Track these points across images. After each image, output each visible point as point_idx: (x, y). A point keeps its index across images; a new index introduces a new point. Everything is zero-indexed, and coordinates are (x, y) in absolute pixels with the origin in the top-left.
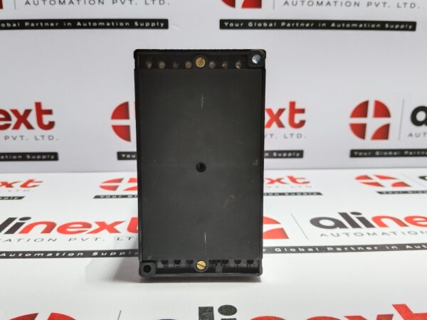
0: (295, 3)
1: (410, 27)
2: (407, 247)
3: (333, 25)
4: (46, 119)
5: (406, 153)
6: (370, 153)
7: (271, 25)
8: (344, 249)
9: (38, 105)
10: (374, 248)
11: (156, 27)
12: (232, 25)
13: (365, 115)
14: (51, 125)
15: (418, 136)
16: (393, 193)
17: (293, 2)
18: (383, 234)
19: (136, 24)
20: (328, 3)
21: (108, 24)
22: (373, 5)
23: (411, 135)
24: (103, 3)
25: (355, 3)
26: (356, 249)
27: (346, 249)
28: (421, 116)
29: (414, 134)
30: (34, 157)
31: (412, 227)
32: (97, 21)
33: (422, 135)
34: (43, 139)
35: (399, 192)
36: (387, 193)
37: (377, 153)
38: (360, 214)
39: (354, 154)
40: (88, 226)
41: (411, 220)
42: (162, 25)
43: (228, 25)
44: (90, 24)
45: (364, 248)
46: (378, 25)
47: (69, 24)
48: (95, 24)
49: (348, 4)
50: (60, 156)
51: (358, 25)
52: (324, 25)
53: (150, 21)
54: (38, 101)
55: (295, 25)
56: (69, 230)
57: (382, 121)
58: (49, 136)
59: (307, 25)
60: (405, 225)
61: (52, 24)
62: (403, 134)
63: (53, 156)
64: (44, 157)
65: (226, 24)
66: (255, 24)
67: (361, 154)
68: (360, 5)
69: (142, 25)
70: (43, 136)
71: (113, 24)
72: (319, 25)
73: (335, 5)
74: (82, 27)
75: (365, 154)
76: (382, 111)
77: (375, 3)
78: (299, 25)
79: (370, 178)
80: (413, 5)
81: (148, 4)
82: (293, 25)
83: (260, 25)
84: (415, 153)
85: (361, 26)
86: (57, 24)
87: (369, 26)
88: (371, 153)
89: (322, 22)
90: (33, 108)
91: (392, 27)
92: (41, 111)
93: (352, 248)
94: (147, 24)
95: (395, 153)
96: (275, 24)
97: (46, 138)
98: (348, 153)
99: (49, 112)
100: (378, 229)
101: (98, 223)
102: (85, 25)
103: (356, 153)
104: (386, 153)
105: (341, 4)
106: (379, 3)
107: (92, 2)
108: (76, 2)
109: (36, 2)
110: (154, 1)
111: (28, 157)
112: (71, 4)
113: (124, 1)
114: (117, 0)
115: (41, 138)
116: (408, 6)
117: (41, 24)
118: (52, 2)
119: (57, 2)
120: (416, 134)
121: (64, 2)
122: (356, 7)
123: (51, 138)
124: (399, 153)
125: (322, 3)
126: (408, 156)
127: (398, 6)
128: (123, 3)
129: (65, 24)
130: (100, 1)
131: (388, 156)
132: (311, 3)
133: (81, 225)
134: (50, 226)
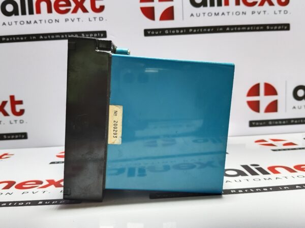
0: (198, 15)
1: (286, 28)
2: (297, 187)
3: (228, 29)
4: (18, 108)
5: (292, 121)
6: (264, 123)
7: (182, 31)
8: (244, 191)
9: (12, 98)
10: (269, 189)
11: (97, 37)
12: (153, 33)
13: (258, 94)
14: (22, 112)
15: (300, 108)
16: (284, 150)
17: (197, 14)
18: (277, 178)
20: (223, 14)
21: (63, 36)
22: (256, 13)
23: (294, 108)
24: (58, 22)
25: (243, 13)
26: (255, 190)
27: (246, 191)
28: (301, 93)
29: (296, 107)
30: (9, 137)
31: (300, 173)
32: (54, 34)
33: (303, 107)
34: (16, 123)
35: (289, 149)
36: (279, 150)
37: (270, 123)
38: (258, 165)
39: (253, 124)
40: (41, 183)
41: (299, 167)
42: (102, 35)
43: (151, 33)
44: (49, 37)
45: (262, 190)
46: (262, 28)
47: (34, 37)
48: (53, 37)
49: (238, 13)
50: (29, 136)
51: (247, 28)
52: (221, 29)
54: (12, 94)
55: (200, 31)
57: (271, 98)
58: (20, 121)
59: (209, 30)
61: (22, 39)
62: (288, 108)
63: (23, 136)
64: (17, 137)
65: (149, 32)
66: (170, 32)
67: (257, 124)
68: (247, 13)
69: (87, 36)
70: (16, 121)
72: (218, 30)
73: (228, 14)
74: (44, 40)
75: (261, 124)
77: (258, 12)
78: (203, 30)
79: (265, 141)
80: (286, 12)
81: (91, 21)
82: (198, 30)
83: (173, 32)
84: (299, 121)
85: (249, 28)
86: (25, 38)
87: (254, 28)
88: (266, 123)
89: (220, 27)
90: (8, 99)
91: (272, 28)
92: (14, 102)
93: (251, 190)
94: (91, 35)
95: (284, 122)
96: (185, 31)
97: (18, 122)
98: (248, 124)
99: (20, 102)
101: (48, 181)
102: (45, 37)
103: (254, 123)
104: (277, 123)
105: (233, 13)
106: (260, 12)
107: (50, 21)
108: (39, 22)
109: (10, 24)
110: (95, 18)
111: (5, 137)
112: (36, 24)
113: (74, 19)
114: (68, 19)
115: (14, 122)
116: (282, 12)
117: (14, 38)
118: (22, 23)
119: (25, 22)
120: (298, 107)
121: (30, 22)
122: (244, 15)
123: (22, 122)
124: (287, 122)
125: (218, 14)
126: (294, 124)
127: (275, 13)
128: (73, 21)
129: (31, 38)
130: (56, 20)
131: (279, 124)
132: (210, 14)
133: (35, 183)
134: (10, 184)
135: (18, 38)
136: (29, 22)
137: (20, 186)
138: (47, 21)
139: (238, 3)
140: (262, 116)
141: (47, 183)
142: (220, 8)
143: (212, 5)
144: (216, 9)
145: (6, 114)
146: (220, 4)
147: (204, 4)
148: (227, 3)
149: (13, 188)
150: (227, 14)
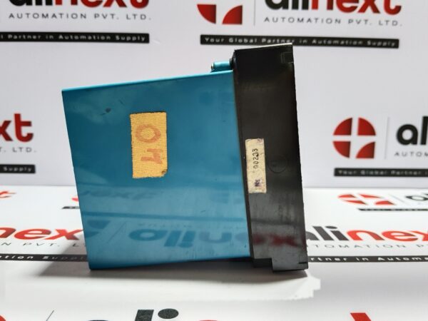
0: (275, 20)
1: (393, 44)
2: (380, 259)
3: (314, 41)
4: (25, 131)
5: (393, 172)
6: (355, 172)
7: (252, 41)
9: (17, 117)
10: (343, 259)
11: (137, 41)
12: (212, 40)
13: (348, 132)
14: (30, 137)
15: (405, 155)
17: (273, 19)
18: (356, 246)
19: (117, 38)
20: (309, 20)
21: (90, 38)
22: (355, 22)
23: (397, 154)
24: (85, 17)
25: (336, 20)
26: (324, 259)
27: (313, 259)
28: (407, 135)
29: (400, 153)
30: (11, 170)
31: (388, 241)
32: (79, 34)
33: (409, 154)
34: (21, 151)
35: (381, 210)
36: (369, 210)
37: (363, 172)
38: (336, 228)
39: (339, 172)
41: (388, 235)
42: (143, 39)
43: (209, 40)
44: (72, 37)
45: (332, 259)
46: (360, 43)
47: (51, 37)
48: (76, 37)
49: (330, 21)
50: (37, 169)
51: (340, 42)
52: (305, 41)
53: (132, 35)
54: (17, 112)
56: (27, 236)
57: (367, 140)
58: (27, 148)
59: (288, 41)
60: (381, 239)
61: (34, 37)
62: (389, 153)
63: (30, 169)
64: (21, 169)
65: (207, 39)
66: (236, 40)
67: (345, 173)
68: (341, 22)
69: (123, 38)
70: (21, 148)
71: (94, 37)
72: (300, 42)
73: (316, 22)
74: (64, 40)
75: (350, 173)
76: (366, 128)
77: (357, 21)
78: (280, 41)
81: (130, 19)
83: (240, 41)
84: (402, 173)
86: (39, 37)
87: (350, 43)
88: (357, 172)
89: (303, 38)
90: (12, 119)
91: (374, 44)
92: (19, 123)
93: (319, 259)
94: (128, 38)
95: (382, 173)
96: (255, 40)
97: (24, 150)
98: (332, 172)
99: (28, 124)
100: (351, 242)
101: (58, 231)
102: (67, 38)
103: (340, 172)
104: (372, 173)
105: (322, 21)
106: (360, 21)
107: (74, 16)
108: (58, 16)
109: (20, 16)
110: (135, 15)
111: (5, 169)
112: (54, 18)
113: (106, 15)
114: (98, 15)
115: (18, 150)
116: (390, 23)
117: (24, 37)
118: (36, 16)
119: (41, 16)
120: (402, 153)
121: (47, 15)
122: (337, 23)
123: (29, 150)
124: (386, 172)
125: (302, 20)
126: (395, 175)
127: (380, 24)
128: (105, 17)
129: (47, 37)
130: (82, 15)
131: (374, 175)
132: (291, 20)
133: (40, 232)
134: (9, 232)
135: (29, 37)
136: (45, 15)
137: (21, 236)
138: (70, 16)
139: (330, 7)
140: (353, 162)
141: (57, 234)
142: (305, 11)
143: (295, 6)
144: (300, 13)
145: (8, 138)
146: (305, 7)
147: (284, 5)
148: (315, 6)
149: (12, 237)
150: (314, 21)
